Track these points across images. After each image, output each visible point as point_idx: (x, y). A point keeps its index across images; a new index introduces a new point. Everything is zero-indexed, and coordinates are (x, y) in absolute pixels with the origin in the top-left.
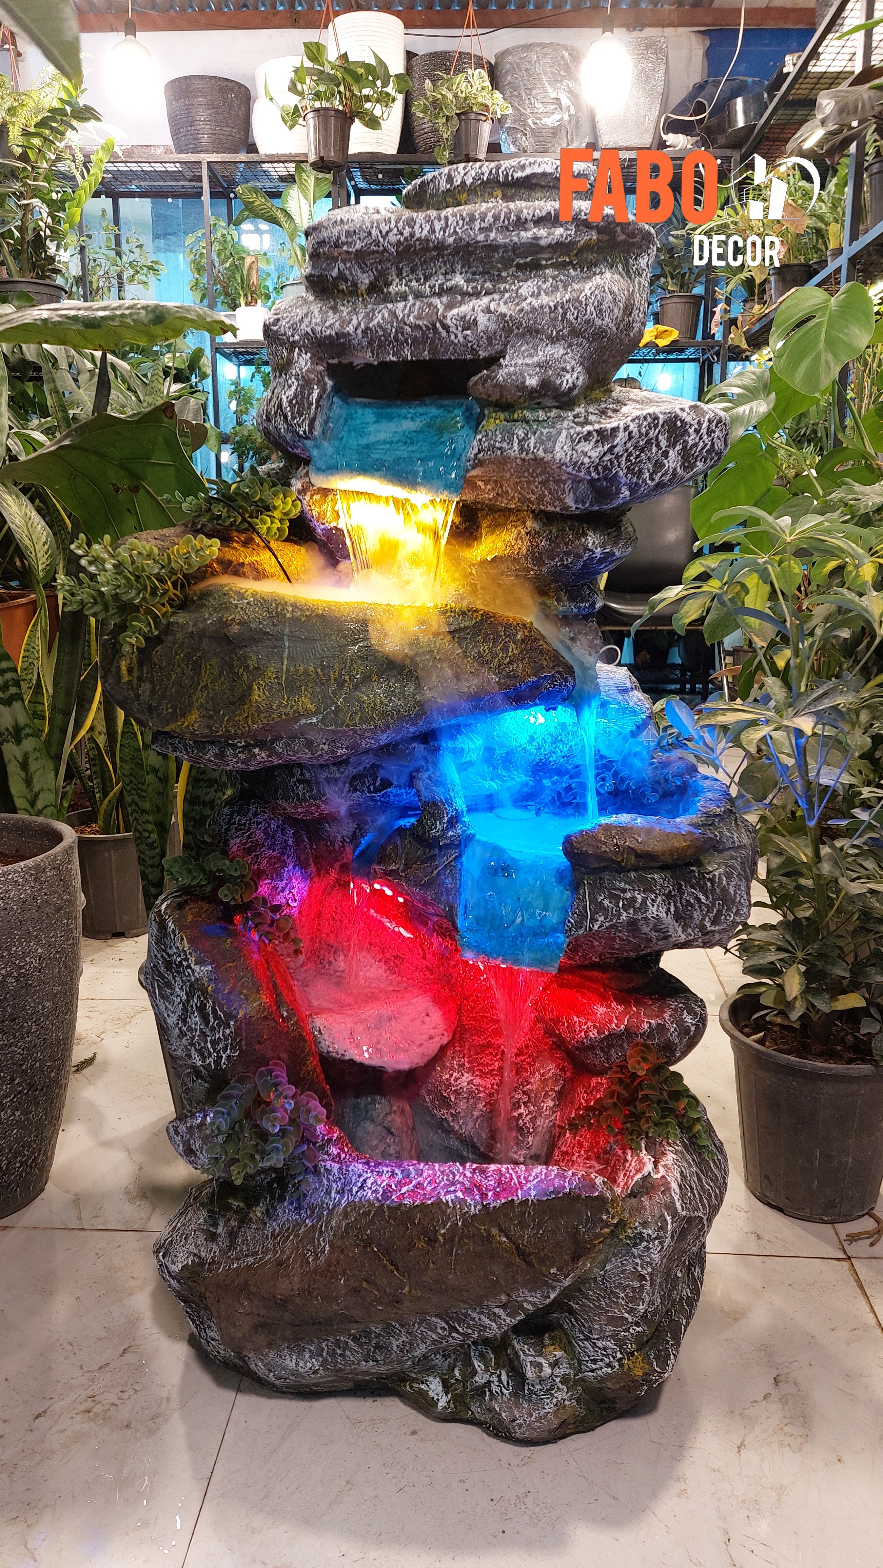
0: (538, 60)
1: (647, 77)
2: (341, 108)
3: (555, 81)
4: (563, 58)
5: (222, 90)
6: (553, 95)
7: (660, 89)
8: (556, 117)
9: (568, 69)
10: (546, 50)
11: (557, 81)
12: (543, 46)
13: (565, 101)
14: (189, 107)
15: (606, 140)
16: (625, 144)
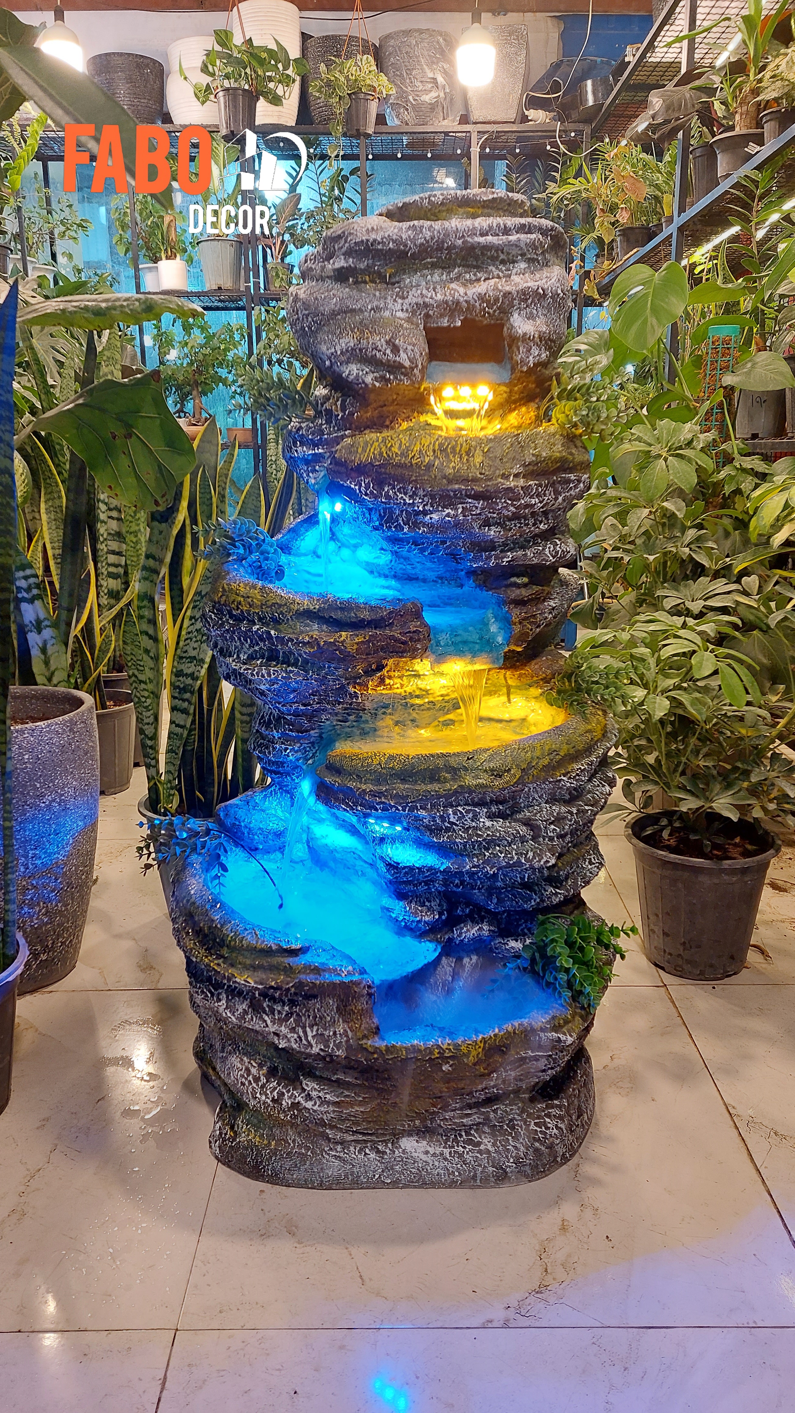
0: (417, 44)
1: (511, 61)
2: (247, 87)
3: (431, 64)
4: (439, 43)
5: (138, 66)
6: (431, 75)
7: (522, 71)
8: (434, 94)
9: (442, 52)
10: (423, 36)
11: (433, 63)
12: (421, 31)
13: (440, 80)
14: (110, 83)
15: (476, 115)
16: (493, 119)
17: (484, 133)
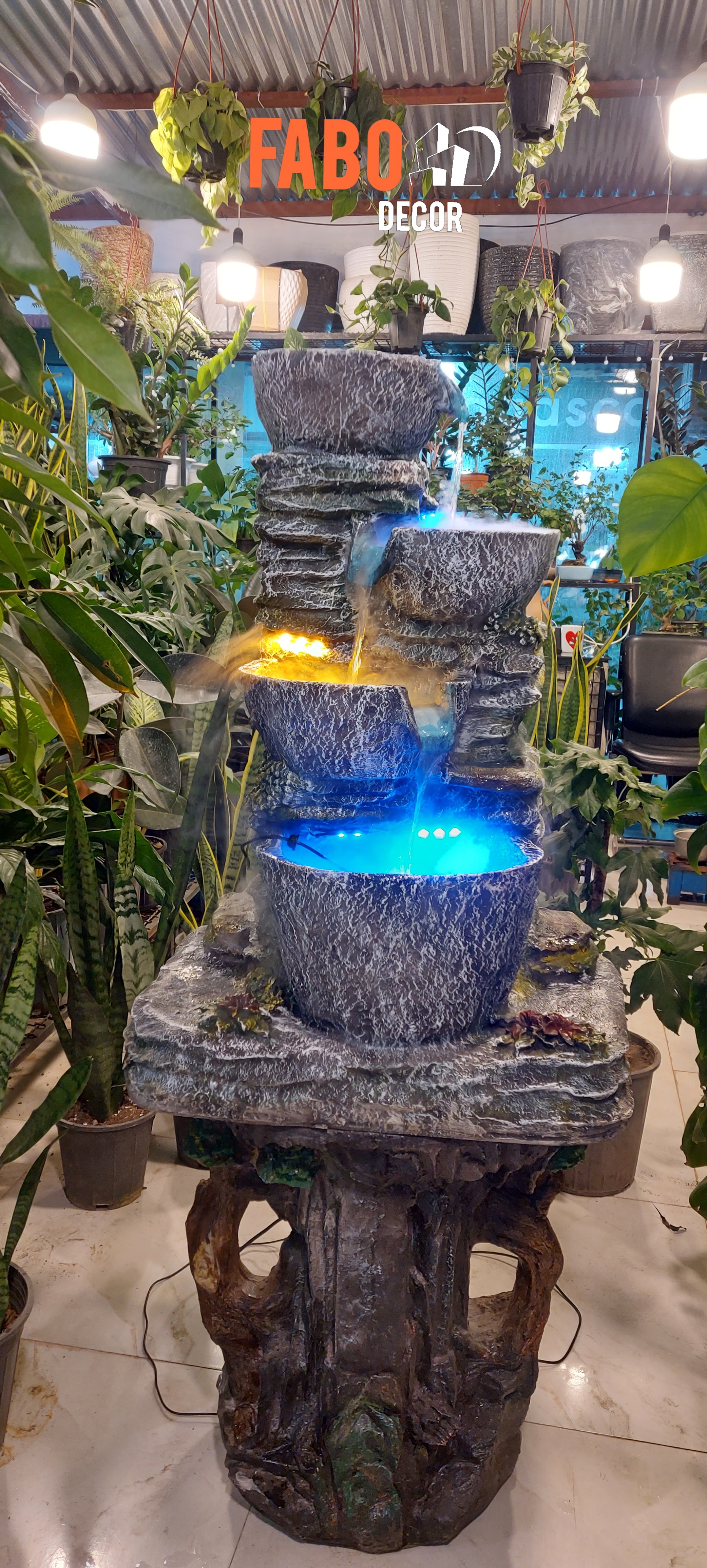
0: (601, 254)
4: (623, 253)
6: (613, 285)
8: (614, 304)
9: (627, 264)
10: (608, 246)
11: (616, 274)
12: (606, 242)
13: (622, 289)
15: (660, 323)
16: (679, 328)
17: (668, 342)
